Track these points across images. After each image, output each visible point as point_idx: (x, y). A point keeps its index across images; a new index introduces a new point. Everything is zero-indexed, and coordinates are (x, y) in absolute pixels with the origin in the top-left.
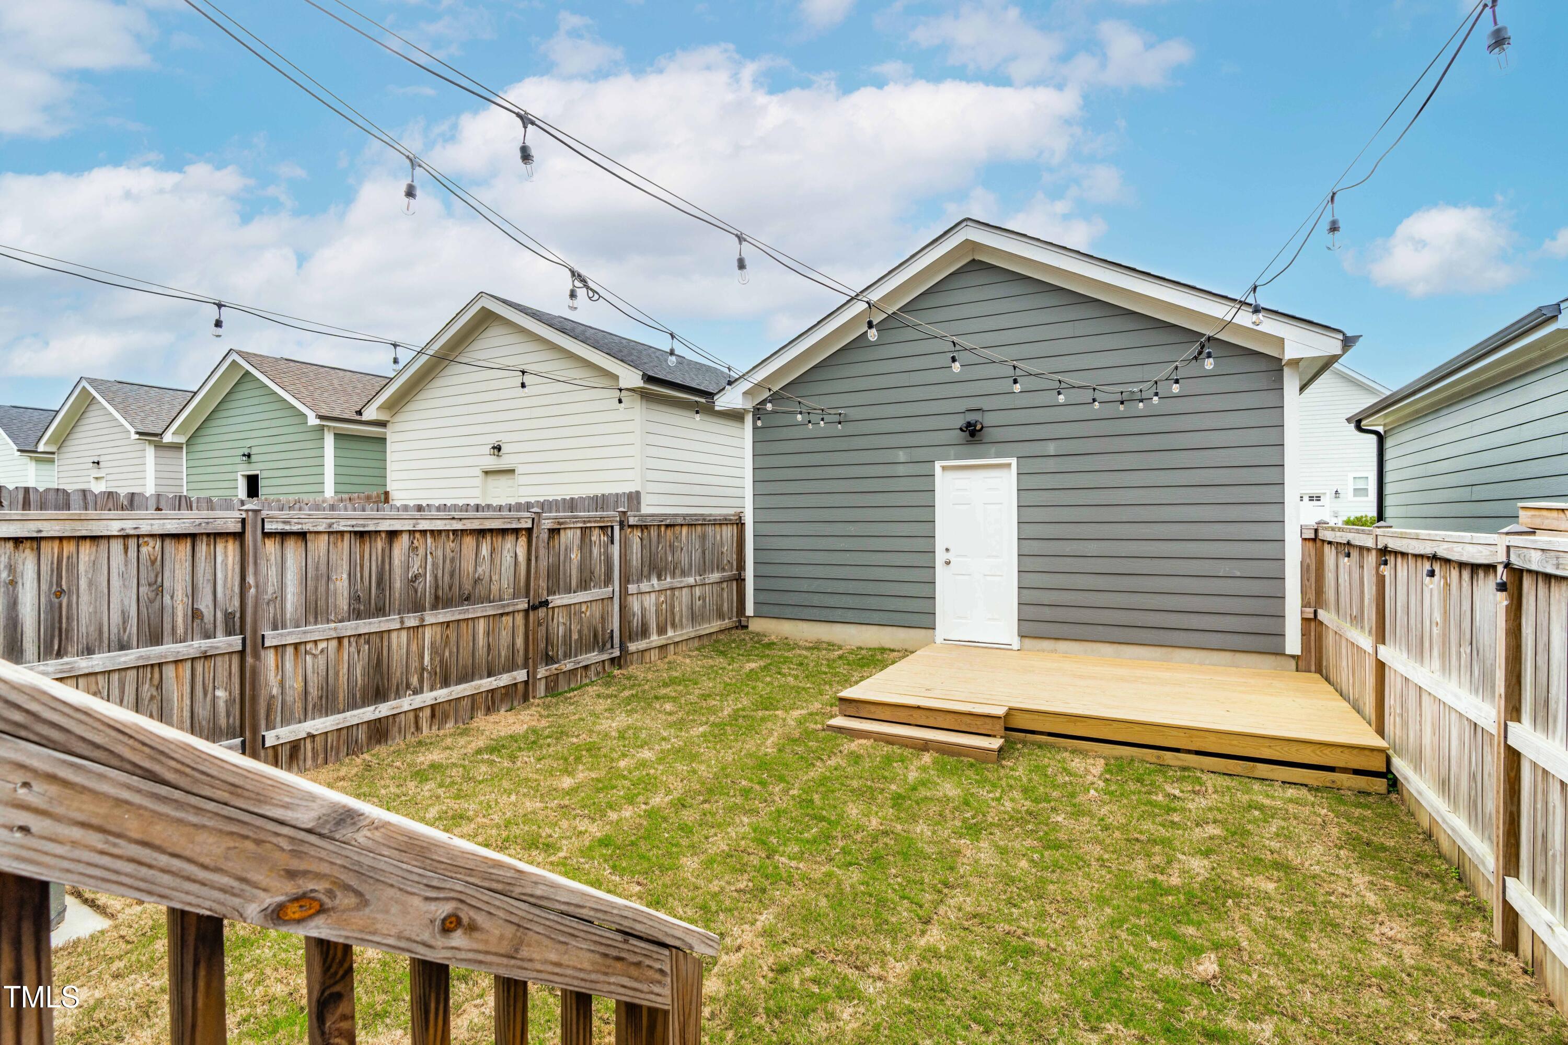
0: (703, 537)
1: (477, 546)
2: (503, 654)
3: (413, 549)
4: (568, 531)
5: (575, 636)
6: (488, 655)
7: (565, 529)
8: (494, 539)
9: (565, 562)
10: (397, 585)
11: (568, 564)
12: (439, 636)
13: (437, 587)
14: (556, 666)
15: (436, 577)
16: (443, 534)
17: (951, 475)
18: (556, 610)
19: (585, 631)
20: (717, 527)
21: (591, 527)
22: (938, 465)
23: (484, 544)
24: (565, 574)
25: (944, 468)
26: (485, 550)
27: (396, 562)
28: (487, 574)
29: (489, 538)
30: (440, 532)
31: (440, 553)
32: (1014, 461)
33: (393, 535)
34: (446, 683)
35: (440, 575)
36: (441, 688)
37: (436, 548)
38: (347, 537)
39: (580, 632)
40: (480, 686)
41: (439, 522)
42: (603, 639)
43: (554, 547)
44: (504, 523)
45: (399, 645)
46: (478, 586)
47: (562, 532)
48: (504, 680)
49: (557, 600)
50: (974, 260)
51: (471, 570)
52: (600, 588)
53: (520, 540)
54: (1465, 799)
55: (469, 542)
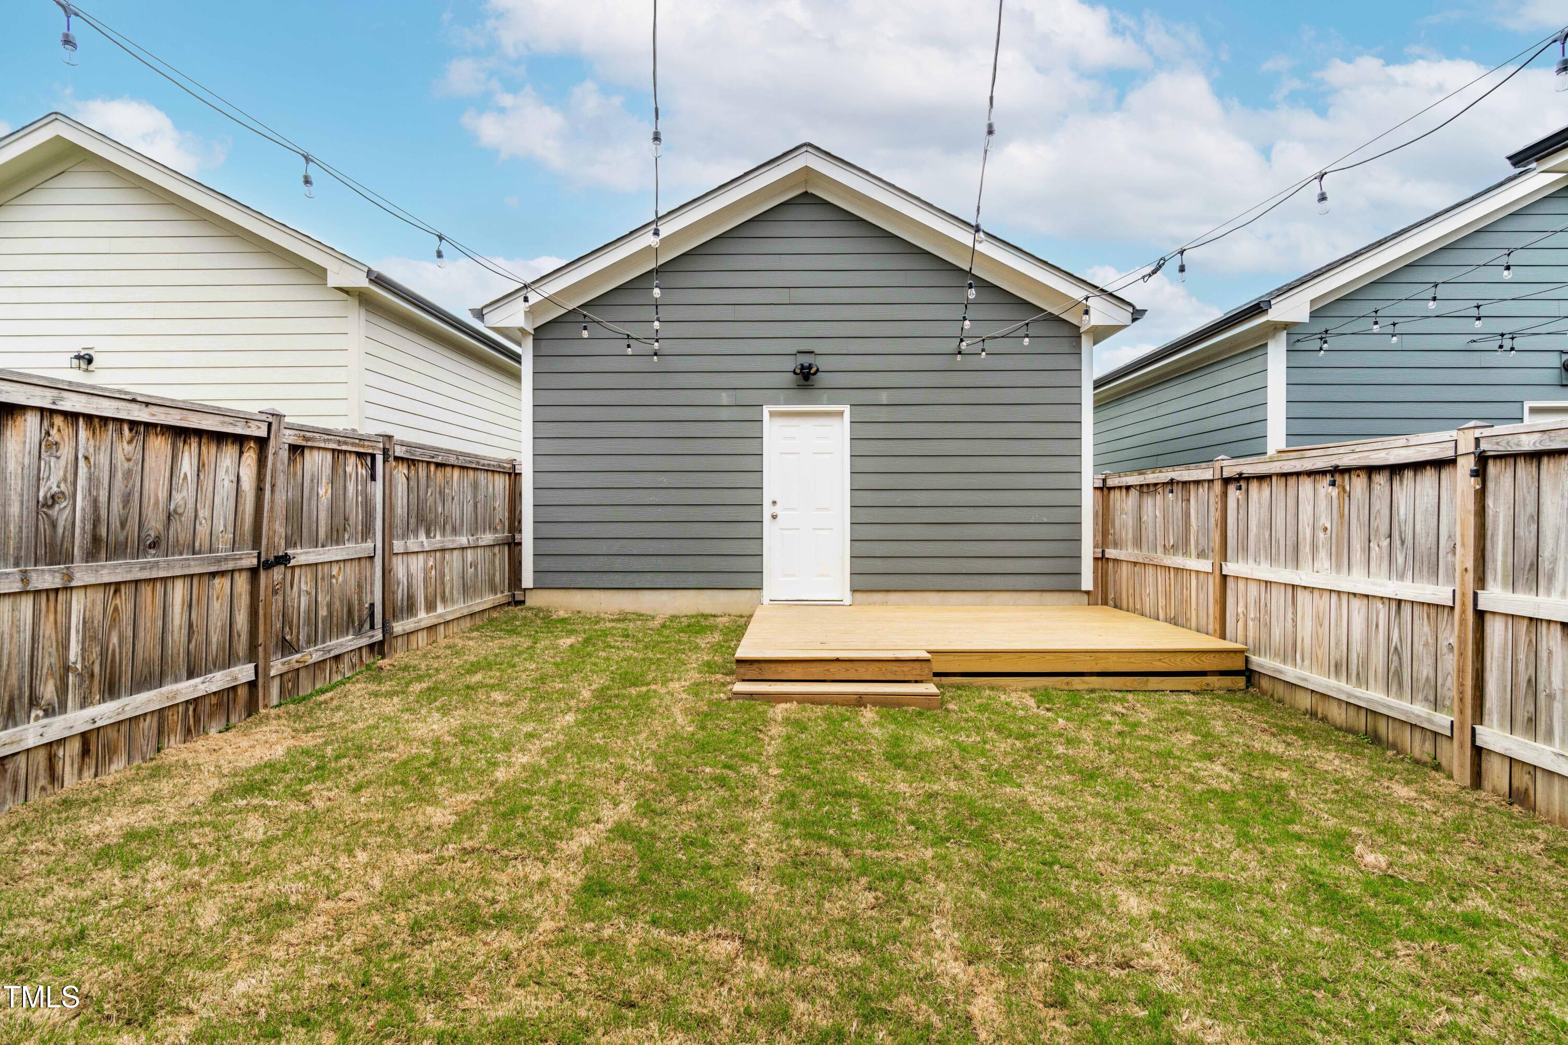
0: (475, 486)
1: (174, 456)
2: (214, 639)
3: (51, 446)
4: (315, 453)
5: (323, 612)
6: (189, 641)
7: (312, 448)
8: (204, 448)
9: (310, 499)
10: (14, 509)
11: (314, 503)
12: (99, 608)
13: (96, 522)
14: (297, 656)
15: (95, 501)
16: (111, 426)
17: (779, 422)
18: (297, 571)
19: (337, 604)
20: (490, 474)
21: (345, 452)
22: (766, 409)
23: (186, 454)
24: (310, 518)
25: (772, 414)
26: (187, 464)
27: (11, 465)
28: (191, 505)
29: (194, 445)
30: (105, 420)
31: (103, 459)
32: (847, 409)
33: (5, 412)
34: (111, 690)
35: (103, 497)
36: (103, 700)
37: (97, 449)
39: (330, 605)
40: (176, 694)
41: (106, 403)
42: (360, 617)
43: (295, 474)
44: (223, 423)
46: (173, 524)
47: (307, 452)
48: (218, 681)
49: (302, 555)
50: (806, 192)
51: (162, 495)
52: (357, 542)
53: (246, 455)
54: (1380, 676)
55: (159, 446)
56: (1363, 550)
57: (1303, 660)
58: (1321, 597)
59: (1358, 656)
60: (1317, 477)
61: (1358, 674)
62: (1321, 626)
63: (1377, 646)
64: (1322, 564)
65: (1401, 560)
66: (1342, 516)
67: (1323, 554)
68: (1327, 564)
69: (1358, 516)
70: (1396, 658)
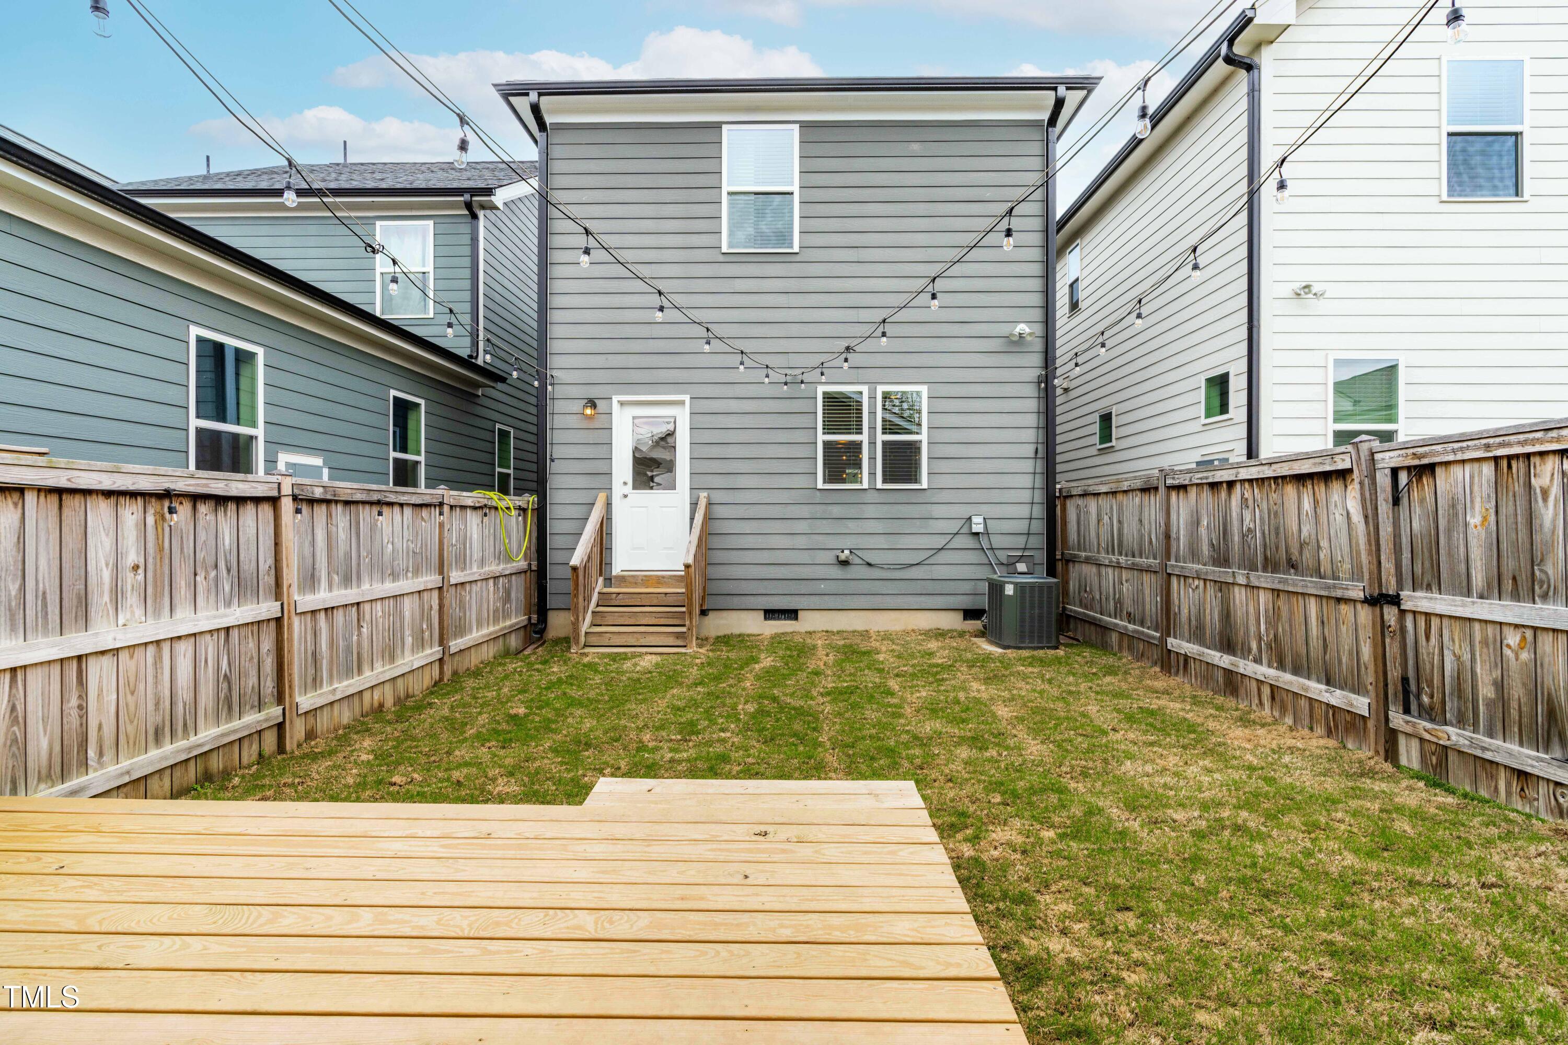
1: (1299, 498)
2: (1344, 660)
3: (1244, 501)
4: (1457, 470)
5: (1487, 692)
6: (1325, 653)
8: (1316, 488)
10: (1236, 538)
11: (1458, 537)
12: (1271, 606)
13: (1265, 545)
14: (1428, 725)
16: (1267, 483)
23: (1305, 495)
24: (1450, 555)
26: (1307, 505)
27: (1234, 514)
28: (1313, 537)
29: (1310, 487)
30: (1263, 479)
31: (1265, 506)
33: (1231, 484)
35: (1267, 532)
38: (1205, 487)
43: (1422, 501)
45: (1241, 600)
46: (1304, 552)
47: (1439, 471)
48: (1337, 697)
51: (1295, 528)
53: (1350, 488)
54: (210, 711)
55: (1290, 490)
56: (188, 585)
57: (101, 754)
58: (132, 657)
59: (185, 704)
60: (122, 500)
61: (185, 725)
62: (132, 693)
63: (207, 682)
64: (133, 613)
65: (227, 588)
66: (161, 549)
67: (132, 599)
68: (139, 612)
69: (182, 549)
70: (225, 685)
